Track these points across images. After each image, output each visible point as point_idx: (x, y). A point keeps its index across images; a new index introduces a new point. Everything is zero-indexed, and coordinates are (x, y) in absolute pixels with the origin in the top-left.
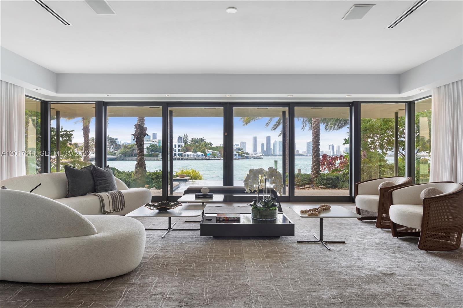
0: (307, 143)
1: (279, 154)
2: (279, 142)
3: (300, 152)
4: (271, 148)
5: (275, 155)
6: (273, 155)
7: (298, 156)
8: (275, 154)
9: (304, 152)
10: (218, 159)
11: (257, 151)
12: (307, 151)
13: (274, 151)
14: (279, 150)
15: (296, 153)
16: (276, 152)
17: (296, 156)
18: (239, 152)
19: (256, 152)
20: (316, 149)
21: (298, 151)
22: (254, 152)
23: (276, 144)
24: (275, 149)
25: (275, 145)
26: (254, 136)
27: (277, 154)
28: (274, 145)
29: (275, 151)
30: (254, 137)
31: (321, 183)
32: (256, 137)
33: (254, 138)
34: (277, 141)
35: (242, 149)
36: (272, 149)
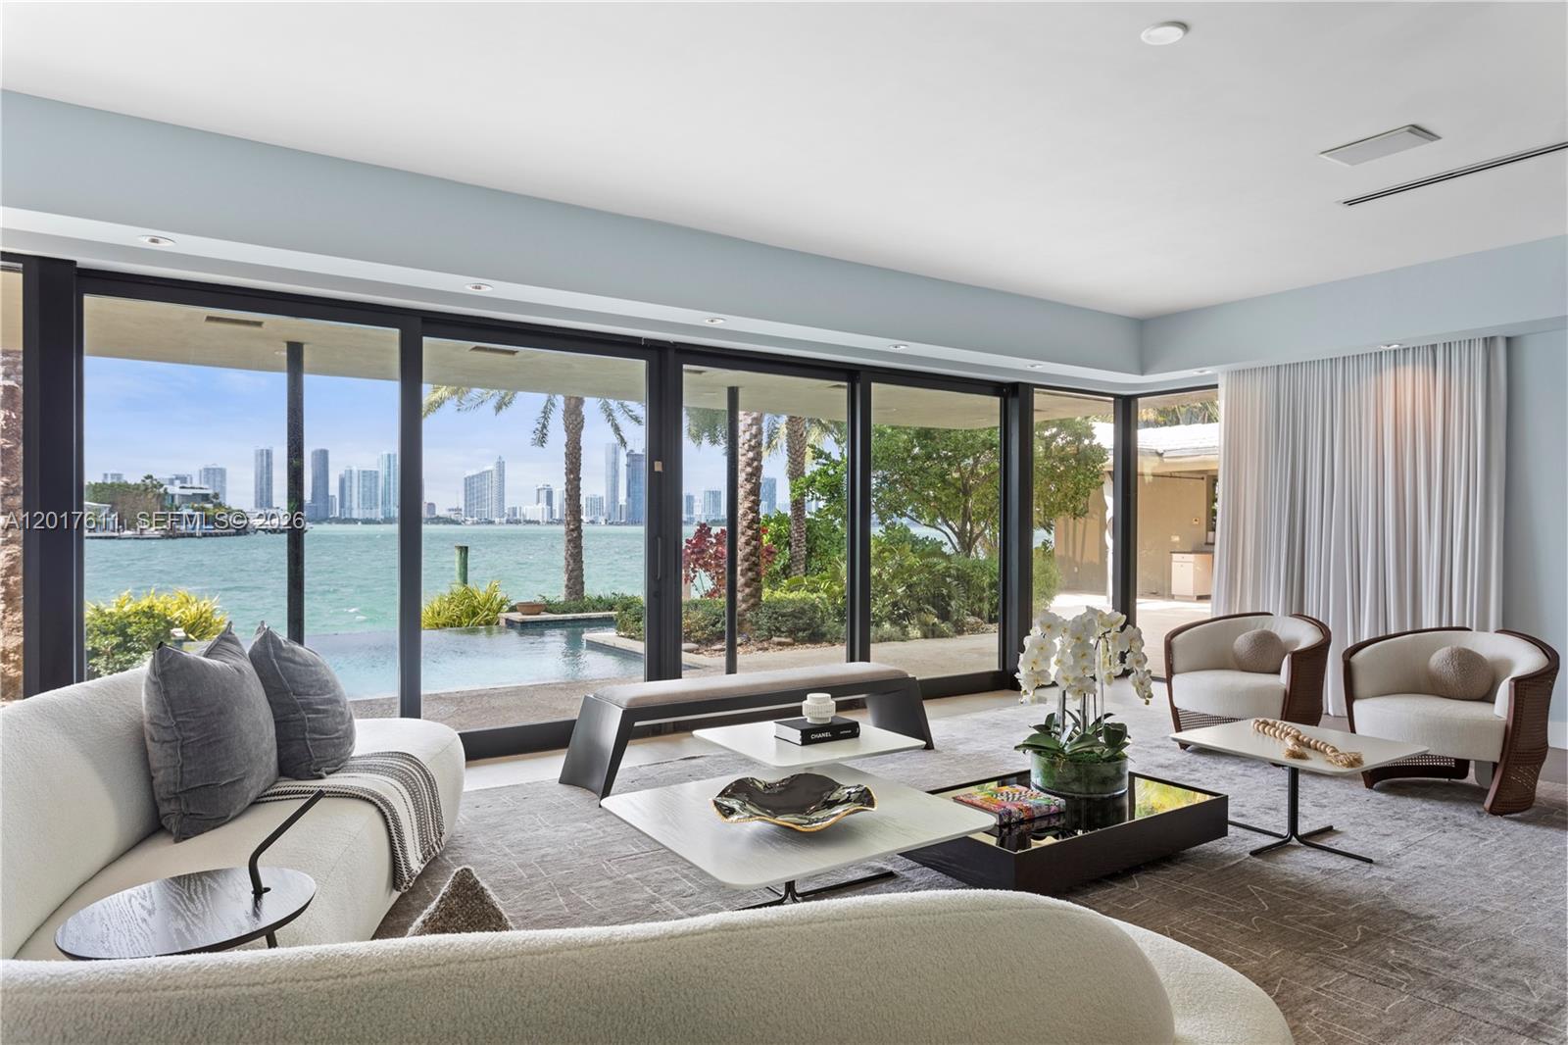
0: (466, 479)
1: (361, 517)
2: (364, 472)
3: (441, 512)
4: (330, 494)
5: (346, 519)
6: (339, 521)
7: (433, 523)
8: (347, 516)
9: (453, 510)
10: (106, 538)
11: (274, 506)
12: (466, 506)
13: (342, 506)
14: (363, 499)
15: (425, 513)
16: (351, 509)
17: (426, 523)
18: (203, 509)
19: (271, 507)
20: (750, 517)
21: (432, 506)
22: (261, 506)
23: (351, 478)
24: (347, 498)
25: (347, 484)
26: (262, 447)
27: (355, 515)
28: (342, 482)
29: (347, 504)
30: (262, 450)
31: (778, 629)
32: (268, 451)
33: (262, 455)
34: (355, 469)
35: (216, 496)
36: (333, 496)
